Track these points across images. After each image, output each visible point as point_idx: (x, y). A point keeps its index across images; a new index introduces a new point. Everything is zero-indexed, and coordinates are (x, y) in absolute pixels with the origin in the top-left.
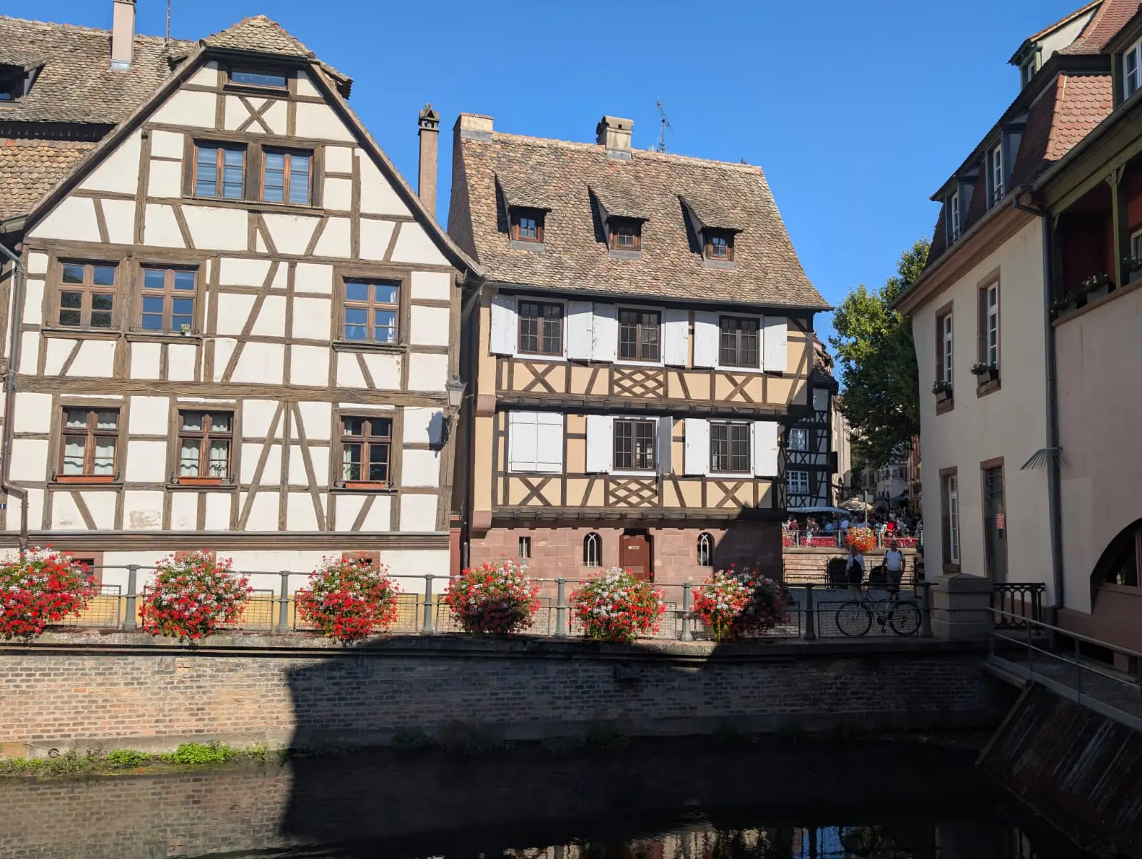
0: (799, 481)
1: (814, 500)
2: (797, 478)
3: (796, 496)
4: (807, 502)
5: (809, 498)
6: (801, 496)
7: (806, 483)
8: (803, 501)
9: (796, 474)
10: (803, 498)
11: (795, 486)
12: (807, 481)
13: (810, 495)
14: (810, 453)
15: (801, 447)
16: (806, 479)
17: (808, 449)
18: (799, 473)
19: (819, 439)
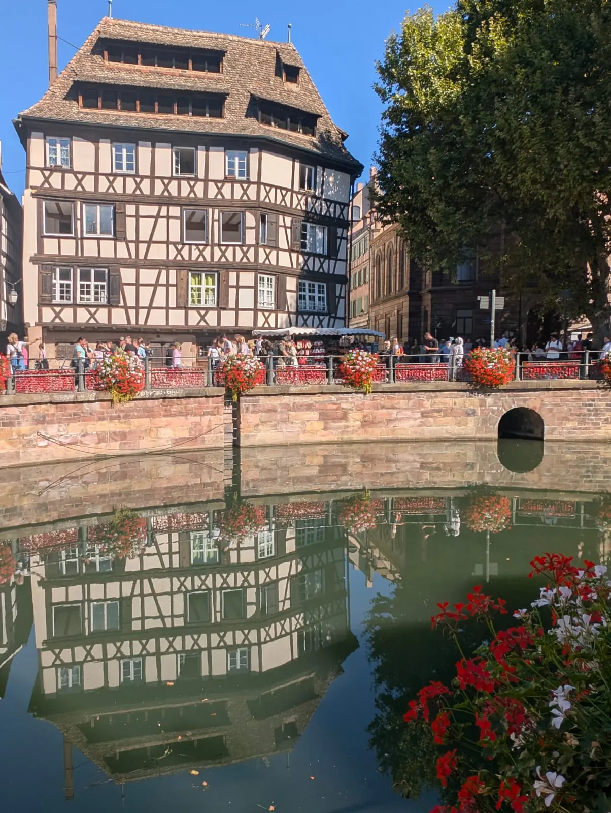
0: (316, 295)
1: (332, 320)
2: (314, 292)
3: (314, 314)
4: (325, 322)
5: (327, 318)
6: (319, 314)
7: (323, 298)
8: (321, 321)
9: (314, 285)
10: (321, 317)
11: (312, 302)
12: (325, 296)
13: (329, 314)
14: (328, 257)
15: (319, 250)
16: (323, 293)
17: (326, 253)
18: (316, 284)
19: (338, 240)
